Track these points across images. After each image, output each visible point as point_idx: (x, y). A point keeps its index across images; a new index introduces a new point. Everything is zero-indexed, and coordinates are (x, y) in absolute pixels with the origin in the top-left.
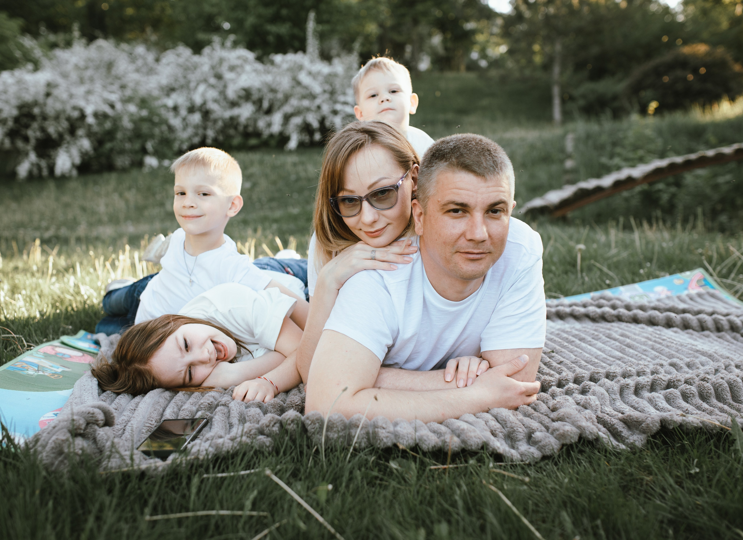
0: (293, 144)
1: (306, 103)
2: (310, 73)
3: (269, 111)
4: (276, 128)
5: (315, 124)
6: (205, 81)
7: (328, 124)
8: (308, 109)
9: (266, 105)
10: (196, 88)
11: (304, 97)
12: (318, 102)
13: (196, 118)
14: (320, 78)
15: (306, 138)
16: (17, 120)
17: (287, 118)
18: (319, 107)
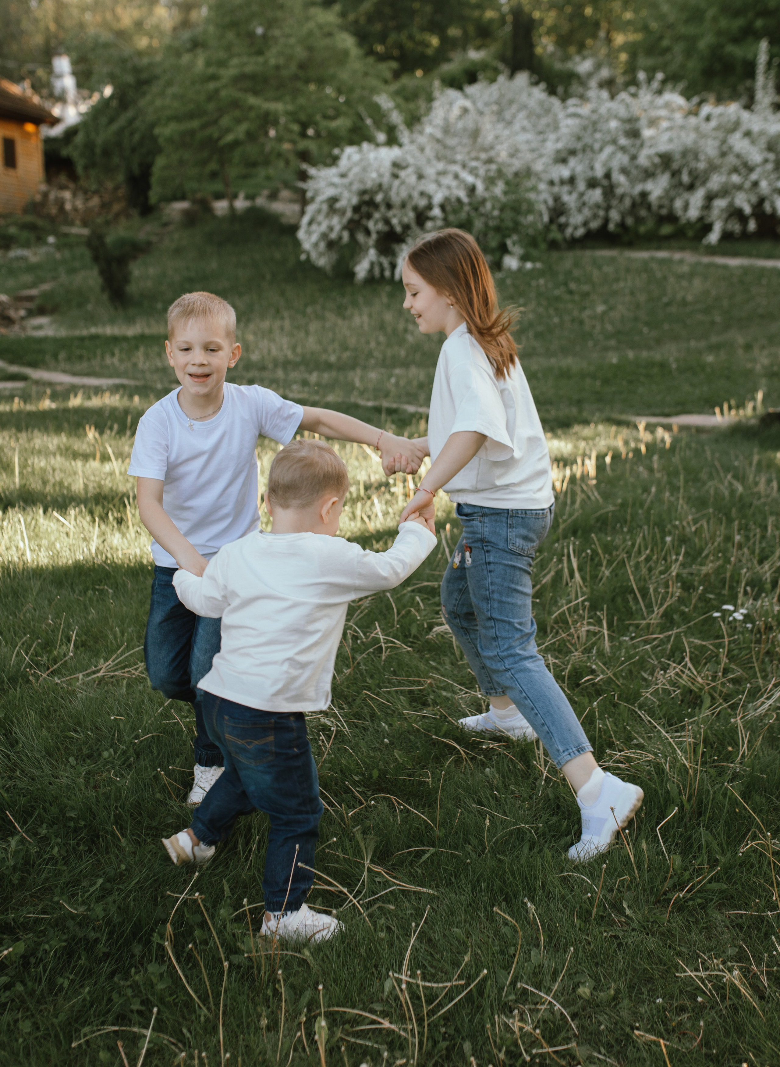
0: (714, 237)
1: (735, 178)
2: (748, 134)
3: (691, 187)
4: (693, 213)
5: (747, 210)
6: (614, 142)
7: (767, 208)
8: (739, 188)
9: (685, 178)
10: (601, 150)
11: (735, 170)
12: (754, 176)
13: (596, 195)
14: (762, 142)
15: (736, 227)
16: (356, 209)
17: (710, 198)
18: (755, 184)
